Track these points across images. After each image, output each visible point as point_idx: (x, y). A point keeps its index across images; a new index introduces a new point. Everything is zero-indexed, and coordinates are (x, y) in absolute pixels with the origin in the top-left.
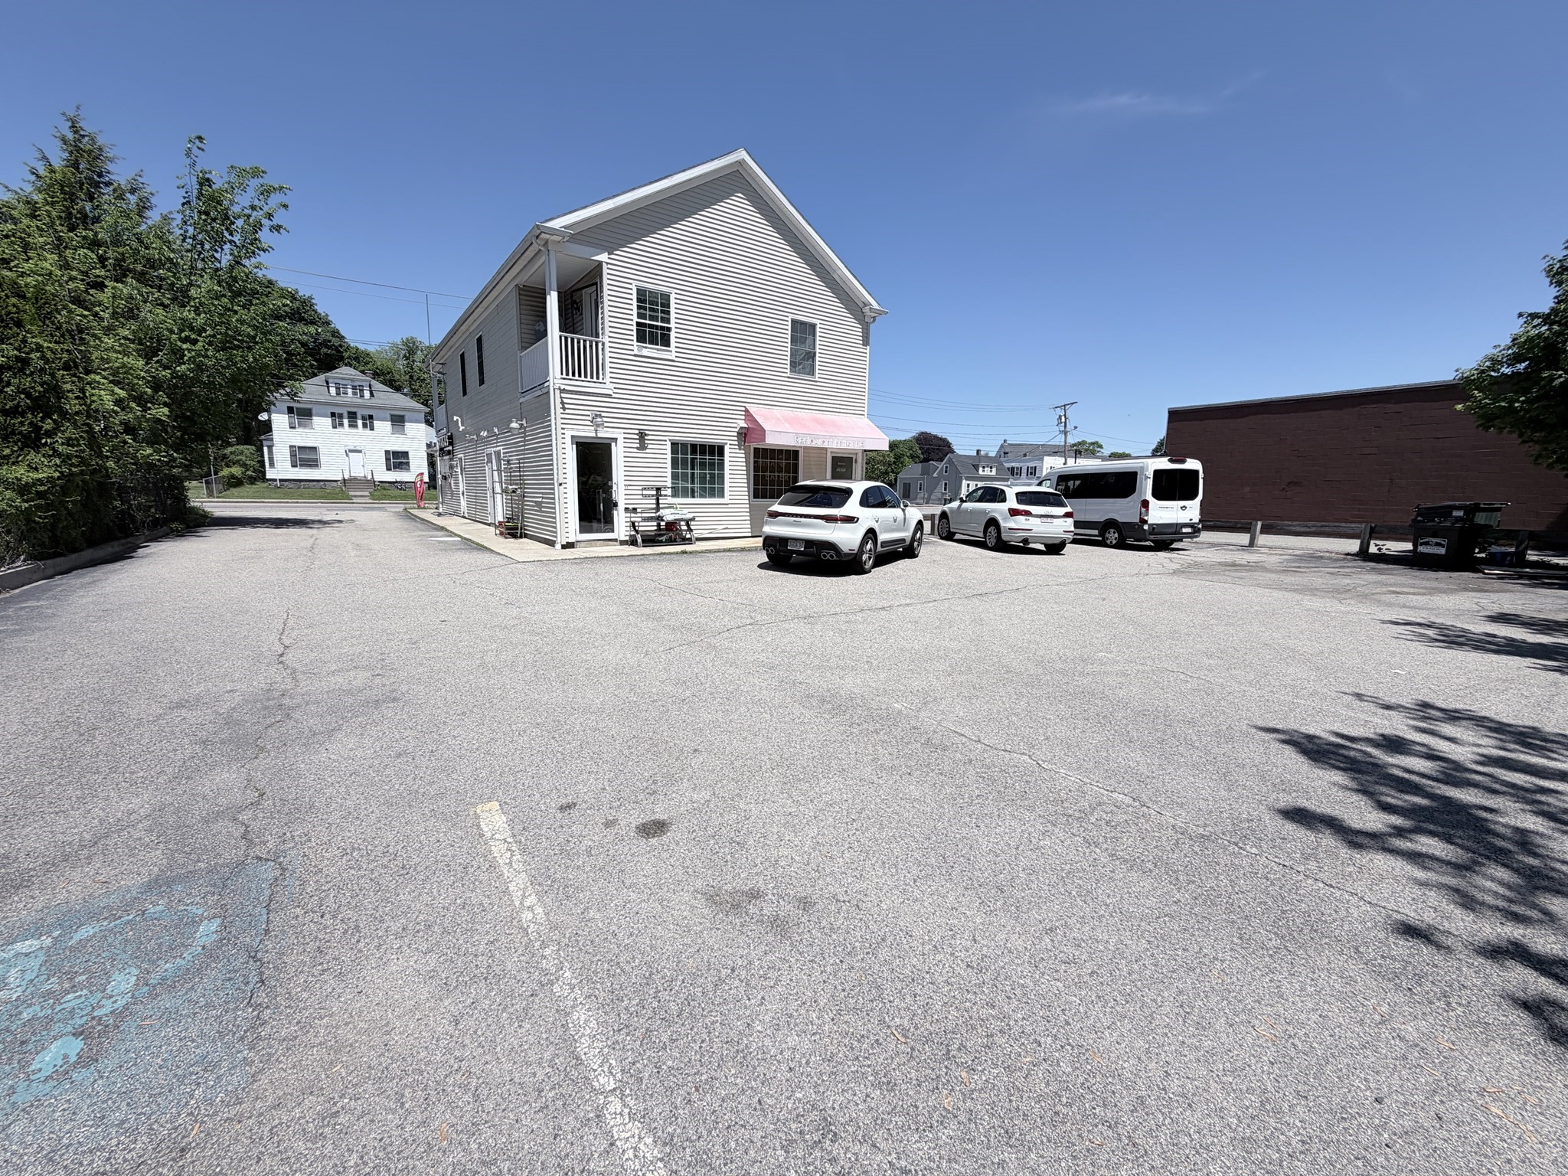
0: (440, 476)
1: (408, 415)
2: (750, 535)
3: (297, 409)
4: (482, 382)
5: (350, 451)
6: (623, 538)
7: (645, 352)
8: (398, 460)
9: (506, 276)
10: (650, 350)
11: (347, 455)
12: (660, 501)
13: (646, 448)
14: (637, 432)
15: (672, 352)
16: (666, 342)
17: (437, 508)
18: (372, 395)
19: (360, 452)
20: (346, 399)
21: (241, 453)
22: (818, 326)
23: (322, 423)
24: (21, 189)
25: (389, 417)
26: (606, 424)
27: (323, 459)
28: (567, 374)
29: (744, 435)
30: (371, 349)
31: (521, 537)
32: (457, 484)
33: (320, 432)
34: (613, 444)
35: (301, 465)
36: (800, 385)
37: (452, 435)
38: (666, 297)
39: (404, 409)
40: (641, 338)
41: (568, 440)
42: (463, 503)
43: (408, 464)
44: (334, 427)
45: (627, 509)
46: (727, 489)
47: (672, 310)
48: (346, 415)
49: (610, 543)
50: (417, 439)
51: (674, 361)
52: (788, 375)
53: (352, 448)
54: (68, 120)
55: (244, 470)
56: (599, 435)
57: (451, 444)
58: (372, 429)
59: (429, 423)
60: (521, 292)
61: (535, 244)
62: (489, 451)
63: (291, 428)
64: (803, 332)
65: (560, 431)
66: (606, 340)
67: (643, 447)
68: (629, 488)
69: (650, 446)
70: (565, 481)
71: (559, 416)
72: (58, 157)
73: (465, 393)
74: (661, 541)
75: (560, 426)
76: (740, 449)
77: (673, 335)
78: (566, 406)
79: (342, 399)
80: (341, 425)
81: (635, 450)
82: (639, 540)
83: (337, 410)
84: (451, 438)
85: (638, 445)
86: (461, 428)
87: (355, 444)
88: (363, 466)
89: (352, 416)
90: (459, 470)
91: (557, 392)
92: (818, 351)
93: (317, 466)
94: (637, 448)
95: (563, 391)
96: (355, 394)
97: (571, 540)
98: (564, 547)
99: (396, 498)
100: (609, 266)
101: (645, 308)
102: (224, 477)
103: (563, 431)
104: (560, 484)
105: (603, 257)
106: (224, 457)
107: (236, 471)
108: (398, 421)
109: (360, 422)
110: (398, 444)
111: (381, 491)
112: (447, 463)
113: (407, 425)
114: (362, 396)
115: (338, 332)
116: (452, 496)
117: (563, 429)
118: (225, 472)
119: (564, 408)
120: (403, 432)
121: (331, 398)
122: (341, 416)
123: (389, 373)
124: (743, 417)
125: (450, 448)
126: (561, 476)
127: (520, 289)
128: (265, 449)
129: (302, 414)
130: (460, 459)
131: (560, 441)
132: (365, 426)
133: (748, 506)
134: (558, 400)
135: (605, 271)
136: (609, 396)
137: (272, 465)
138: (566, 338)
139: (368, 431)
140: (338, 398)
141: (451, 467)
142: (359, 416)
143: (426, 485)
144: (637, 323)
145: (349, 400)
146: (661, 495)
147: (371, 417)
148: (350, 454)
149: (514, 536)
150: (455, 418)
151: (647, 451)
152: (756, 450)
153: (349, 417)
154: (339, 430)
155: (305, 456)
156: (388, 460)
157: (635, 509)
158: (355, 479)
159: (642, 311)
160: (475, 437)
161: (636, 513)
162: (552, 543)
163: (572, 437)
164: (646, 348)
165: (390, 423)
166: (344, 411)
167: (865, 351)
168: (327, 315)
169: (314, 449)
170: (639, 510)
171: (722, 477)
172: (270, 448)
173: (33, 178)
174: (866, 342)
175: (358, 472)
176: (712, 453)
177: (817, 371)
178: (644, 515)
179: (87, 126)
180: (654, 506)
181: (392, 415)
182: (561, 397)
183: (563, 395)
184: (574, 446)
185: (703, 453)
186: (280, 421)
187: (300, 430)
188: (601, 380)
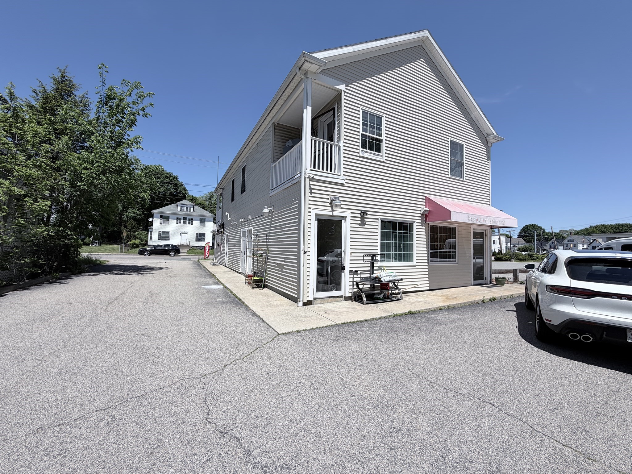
0: (216, 244)
1: (207, 219)
2: (428, 288)
3: (164, 216)
4: (243, 191)
5: (182, 233)
6: (348, 295)
7: (366, 155)
8: (200, 237)
9: (268, 118)
10: (369, 154)
11: (181, 235)
12: (375, 265)
13: (365, 224)
14: (360, 212)
15: (383, 155)
16: (379, 150)
17: (213, 260)
18: (194, 210)
19: (186, 233)
20: (183, 212)
21: (141, 234)
22: (465, 146)
23: (173, 222)
24: (26, 99)
25: (199, 219)
26: (342, 206)
27: (171, 236)
28: (314, 167)
29: (425, 217)
30: (197, 196)
31: (264, 288)
32: (224, 249)
33: (172, 226)
34: (343, 221)
35: (162, 239)
36: (455, 183)
37: (224, 223)
38: (380, 118)
39: (205, 216)
40: (364, 146)
41: (313, 218)
42: (226, 258)
43: (204, 239)
44: (177, 224)
45: (351, 271)
46: (415, 255)
47: (384, 128)
48: (182, 219)
49: (338, 299)
50: (209, 228)
51: (384, 162)
52: (449, 176)
53: (183, 232)
54: (60, 72)
55: (140, 241)
56: (335, 214)
57: (223, 228)
58: (192, 224)
59: (215, 223)
60: (276, 127)
61: (299, 74)
62: (244, 230)
63: (160, 224)
64: (456, 148)
65: (307, 210)
66: (342, 144)
67: (363, 224)
68: (353, 254)
69: (367, 223)
70: (309, 250)
71: (308, 198)
72: (50, 88)
73: (233, 200)
74: (379, 299)
75: (307, 206)
76: (422, 226)
77: (383, 145)
78: (313, 191)
79: (182, 212)
80: (180, 223)
81: (358, 226)
82: (364, 298)
83: (179, 217)
84: (223, 225)
85: (360, 222)
86: (229, 219)
87: (185, 230)
88: (187, 240)
89: (185, 219)
90: (226, 241)
91: (307, 180)
92: (465, 162)
93: (168, 239)
94: (359, 224)
95: (312, 179)
96: (187, 210)
97: (311, 298)
98: (304, 304)
99: (198, 253)
100: (346, 94)
101: (366, 125)
102: (131, 244)
103: (310, 210)
104: (305, 253)
105: (342, 87)
106: (135, 236)
107: (137, 241)
108: (202, 221)
109: (187, 222)
110: (201, 230)
111: (192, 250)
112: (220, 238)
113: (206, 222)
114: (190, 211)
115: (185, 188)
116: (221, 254)
117: (310, 208)
118: (133, 241)
119: (311, 193)
120: (204, 225)
121: (177, 212)
122: (180, 219)
123: (203, 205)
124: (424, 204)
125: (222, 230)
126: (306, 246)
127: (275, 125)
128: (149, 233)
129: (165, 218)
130: (227, 235)
131: (307, 218)
132: (189, 223)
133: (427, 267)
134: (308, 186)
135: (343, 97)
136: (342, 185)
137: (151, 239)
138: (315, 141)
139: (190, 225)
140: (181, 212)
141: (222, 240)
142: (188, 219)
143: (211, 248)
144: (362, 134)
145: (184, 212)
146: (375, 260)
147: (192, 219)
148: (182, 235)
149: (259, 287)
150: (226, 213)
151: (366, 226)
152: (432, 227)
153: (184, 220)
154: (179, 224)
155: (164, 235)
156: (197, 237)
157: (356, 271)
158: (183, 245)
159: (365, 127)
160: (236, 223)
161: (357, 274)
162: (295, 300)
163: (316, 214)
164: (366, 152)
165: (199, 222)
166: (182, 217)
167: (488, 164)
168: (182, 182)
169: (168, 232)
170: (359, 272)
171: (411, 246)
172: (151, 232)
173: (34, 95)
174: (489, 159)
175: (184, 242)
176: (406, 229)
177: (465, 175)
178: (362, 276)
179: (68, 75)
180: (369, 269)
181: (200, 219)
182: (310, 184)
183: (311, 183)
184: (317, 222)
185: (400, 229)
186: (156, 221)
187: (164, 225)
188: (336, 173)
